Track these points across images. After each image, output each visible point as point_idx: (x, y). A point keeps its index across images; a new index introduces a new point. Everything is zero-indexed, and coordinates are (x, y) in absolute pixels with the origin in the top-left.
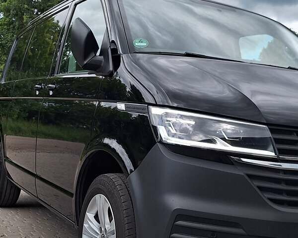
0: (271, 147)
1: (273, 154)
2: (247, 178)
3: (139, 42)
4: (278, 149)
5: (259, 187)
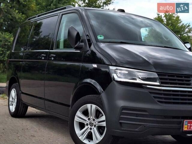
0: (158, 81)
1: (158, 84)
2: (149, 93)
3: (100, 37)
4: (161, 82)
5: (154, 97)
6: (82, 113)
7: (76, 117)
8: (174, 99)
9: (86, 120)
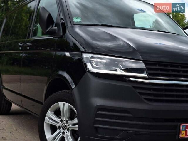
1: (146, 76)
2: (133, 89)
3: (76, 19)
5: (139, 93)
6: (54, 113)
7: (46, 117)
8: (167, 96)
9: (58, 123)
